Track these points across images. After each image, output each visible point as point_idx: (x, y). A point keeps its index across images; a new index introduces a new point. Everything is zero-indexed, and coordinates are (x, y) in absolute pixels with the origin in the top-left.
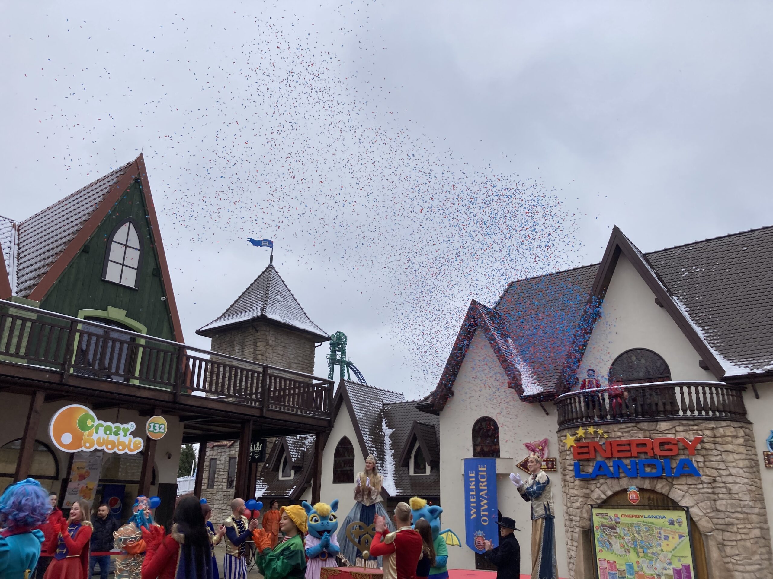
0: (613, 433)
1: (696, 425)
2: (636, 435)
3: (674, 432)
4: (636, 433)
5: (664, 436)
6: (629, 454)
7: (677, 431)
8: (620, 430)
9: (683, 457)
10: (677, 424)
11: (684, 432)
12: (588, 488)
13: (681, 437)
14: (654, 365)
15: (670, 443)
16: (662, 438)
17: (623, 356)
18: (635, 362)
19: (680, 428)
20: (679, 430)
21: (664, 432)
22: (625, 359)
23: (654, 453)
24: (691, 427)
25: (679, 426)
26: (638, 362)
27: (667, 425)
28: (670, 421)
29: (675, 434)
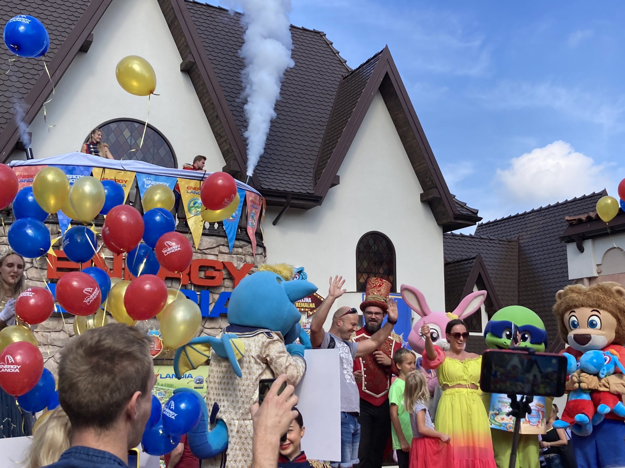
1: (241, 247)
3: (217, 253)
5: (204, 257)
7: (221, 253)
9: (223, 290)
10: (222, 243)
11: (228, 255)
12: (62, 330)
13: (226, 261)
14: (156, 151)
15: (213, 268)
16: (202, 260)
17: (111, 125)
18: (129, 141)
19: (224, 249)
20: (223, 251)
21: (204, 251)
22: (113, 131)
23: (190, 280)
24: (236, 249)
25: (223, 245)
26: (133, 141)
27: (210, 242)
28: (214, 237)
29: (217, 255)
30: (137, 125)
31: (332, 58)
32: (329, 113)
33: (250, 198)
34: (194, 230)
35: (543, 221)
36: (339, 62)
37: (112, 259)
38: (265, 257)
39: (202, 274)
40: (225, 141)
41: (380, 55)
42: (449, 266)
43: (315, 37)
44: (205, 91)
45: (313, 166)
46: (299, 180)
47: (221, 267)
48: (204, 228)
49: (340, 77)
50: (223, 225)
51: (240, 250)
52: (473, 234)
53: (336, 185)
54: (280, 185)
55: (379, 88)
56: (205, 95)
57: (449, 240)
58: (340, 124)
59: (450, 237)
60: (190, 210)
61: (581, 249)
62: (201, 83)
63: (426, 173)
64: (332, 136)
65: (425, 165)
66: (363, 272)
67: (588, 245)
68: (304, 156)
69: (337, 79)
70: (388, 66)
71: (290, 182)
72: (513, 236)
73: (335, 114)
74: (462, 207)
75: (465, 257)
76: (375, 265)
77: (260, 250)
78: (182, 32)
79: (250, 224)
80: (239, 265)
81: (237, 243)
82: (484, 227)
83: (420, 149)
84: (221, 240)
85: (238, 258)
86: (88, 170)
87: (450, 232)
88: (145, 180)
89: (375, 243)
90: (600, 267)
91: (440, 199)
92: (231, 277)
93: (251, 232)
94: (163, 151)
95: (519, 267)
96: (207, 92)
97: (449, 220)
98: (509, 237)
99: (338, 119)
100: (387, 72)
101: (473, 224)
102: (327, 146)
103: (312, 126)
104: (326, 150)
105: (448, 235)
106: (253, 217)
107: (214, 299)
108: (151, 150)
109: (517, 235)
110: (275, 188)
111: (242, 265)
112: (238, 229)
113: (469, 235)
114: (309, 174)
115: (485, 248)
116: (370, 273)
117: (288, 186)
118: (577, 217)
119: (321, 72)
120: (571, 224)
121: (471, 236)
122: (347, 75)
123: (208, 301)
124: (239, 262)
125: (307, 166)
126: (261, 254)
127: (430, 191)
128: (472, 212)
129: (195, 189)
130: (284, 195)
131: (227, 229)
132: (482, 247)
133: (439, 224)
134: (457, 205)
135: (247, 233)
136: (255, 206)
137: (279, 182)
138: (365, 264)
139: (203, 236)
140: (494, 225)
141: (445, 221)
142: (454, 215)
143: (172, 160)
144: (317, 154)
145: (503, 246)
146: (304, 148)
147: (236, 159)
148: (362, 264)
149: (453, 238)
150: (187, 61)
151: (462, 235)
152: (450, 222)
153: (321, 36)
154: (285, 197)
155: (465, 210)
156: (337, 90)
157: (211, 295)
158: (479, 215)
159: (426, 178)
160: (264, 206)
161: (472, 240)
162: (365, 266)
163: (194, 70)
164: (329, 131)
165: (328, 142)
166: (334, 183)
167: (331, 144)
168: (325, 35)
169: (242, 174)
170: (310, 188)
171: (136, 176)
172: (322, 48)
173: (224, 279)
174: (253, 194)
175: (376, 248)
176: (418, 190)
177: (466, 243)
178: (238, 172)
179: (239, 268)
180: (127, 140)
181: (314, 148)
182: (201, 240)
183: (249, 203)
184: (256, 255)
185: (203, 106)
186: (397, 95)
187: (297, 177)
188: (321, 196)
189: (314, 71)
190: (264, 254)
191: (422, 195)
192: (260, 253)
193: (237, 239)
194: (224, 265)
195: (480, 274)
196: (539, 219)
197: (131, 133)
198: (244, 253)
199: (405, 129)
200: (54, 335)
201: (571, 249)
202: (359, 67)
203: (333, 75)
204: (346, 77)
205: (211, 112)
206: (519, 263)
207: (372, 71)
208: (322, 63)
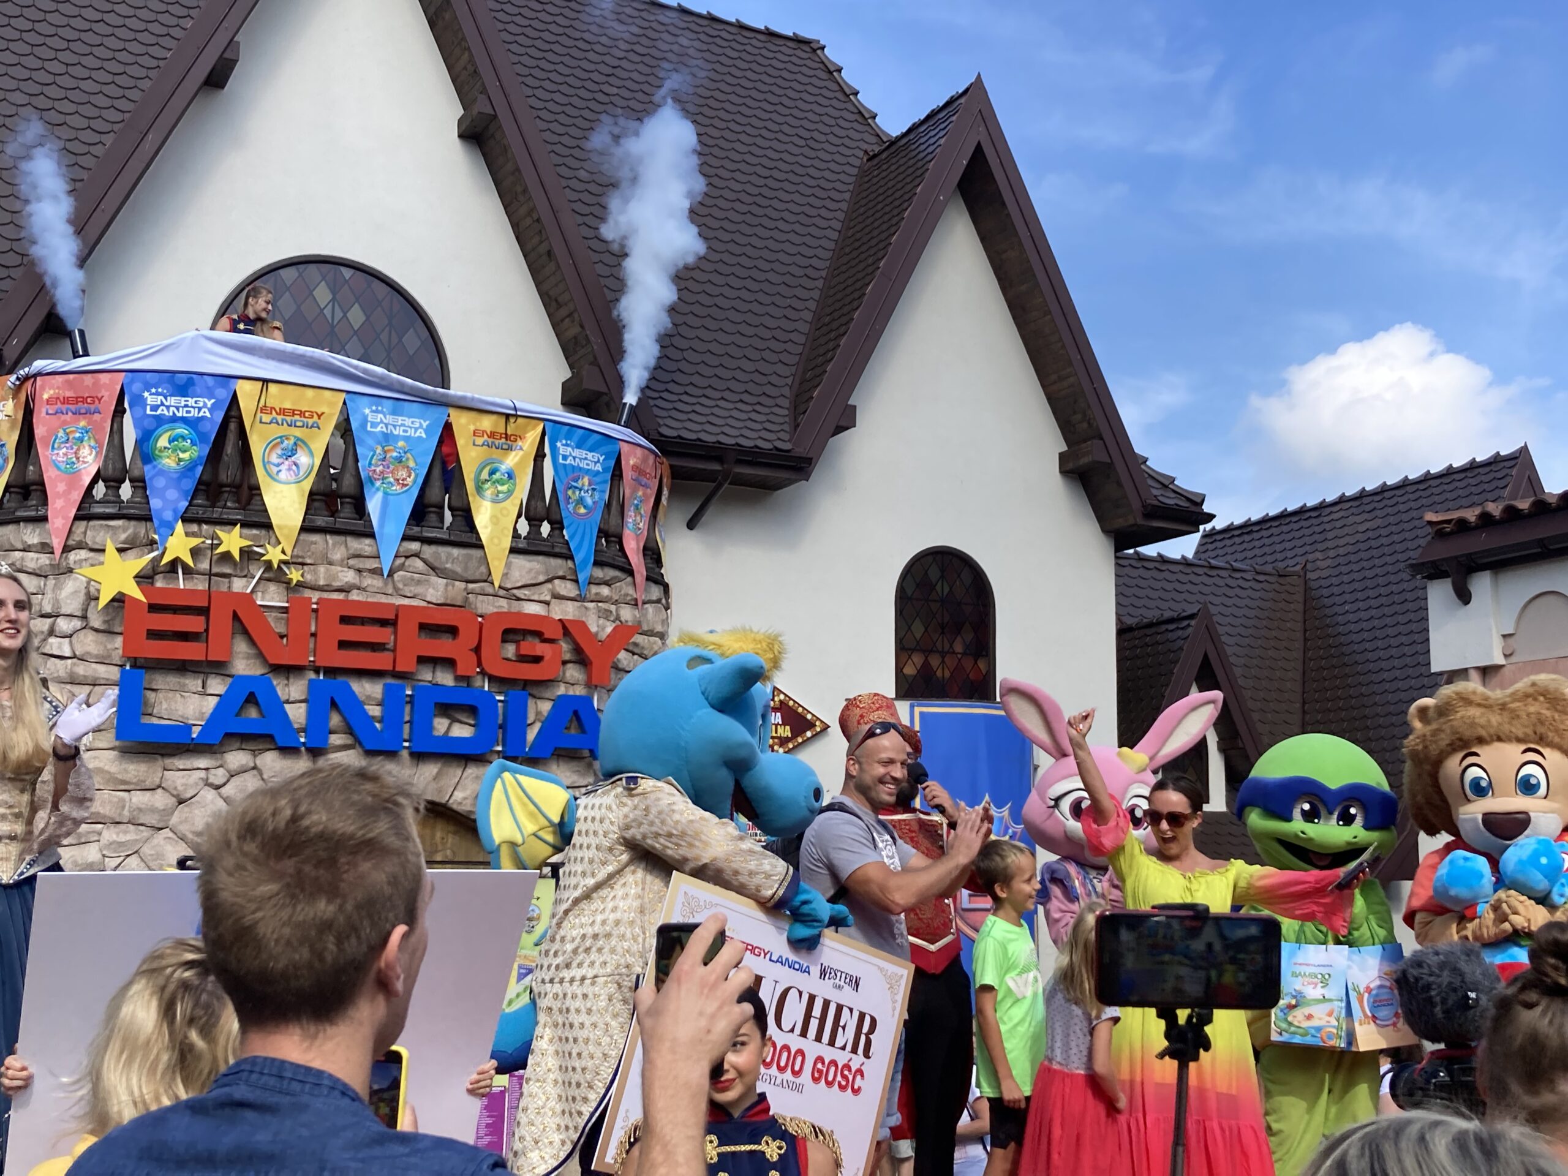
0: (322, 569)
1: (607, 583)
2: (419, 590)
3: (548, 598)
4: (419, 582)
5: (516, 606)
6: (380, 660)
7: (557, 596)
8: (351, 562)
9: (561, 690)
10: (561, 573)
11: (576, 603)
12: (159, 787)
13: (570, 617)
14: (395, 340)
15: (538, 634)
16: (508, 614)
17: (283, 272)
18: (327, 312)
19: (566, 588)
20: (563, 592)
21: (515, 591)
22: (288, 289)
23: (479, 664)
24: (594, 589)
25: (563, 578)
26: (339, 314)
27: (531, 570)
28: (541, 558)
29: (547, 603)
30: (347, 273)
31: (842, 106)
32: (832, 245)
33: (631, 460)
34: (491, 539)
35: (1368, 525)
36: (857, 117)
37: (285, 610)
38: (667, 608)
39: (510, 650)
40: (570, 315)
41: (962, 100)
42: (1128, 636)
43: (799, 53)
44: (519, 189)
45: (789, 381)
46: (754, 416)
47: (557, 633)
48: (516, 535)
49: (861, 154)
50: (562, 528)
51: (605, 591)
52: (1190, 555)
53: (847, 428)
54: (708, 427)
55: (960, 185)
56: (521, 198)
57: (1128, 570)
58: (860, 276)
59: (1133, 563)
60: (479, 490)
61: (1464, 596)
62: (509, 167)
63: (1075, 402)
64: (838, 305)
65: (1072, 380)
66: (913, 650)
67: (1481, 585)
68: (767, 355)
69: (852, 160)
70: (982, 129)
71: (731, 421)
72: (1291, 562)
73: (847, 250)
74: (1165, 486)
75: (1168, 614)
76: (943, 633)
77: (656, 592)
78: (464, 39)
79: (630, 526)
80: (603, 629)
81: (599, 573)
82: (1219, 537)
83: (1061, 339)
84: (558, 565)
85: (599, 610)
86: (225, 386)
87: (1131, 551)
88: (367, 411)
89: (942, 577)
90: (1510, 640)
91: (1110, 466)
92: (581, 659)
93: (632, 547)
94: (413, 340)
95: (1306, 640)
96: (525, 191)
97: (1131, 521)
98: (1281, 565)
99: (853, 263)
100: (979, 144)
101: (1192, 529)
102: (825, 329)
103: (788, 279)
104: (823, 340)
105: (1128, 557)
106: (637, 507)
107: (538, 713)
108: (384, 336)
109: (1302, 560)
110: (693, 436)
111: (609, 629)
112: (599, 538)
113: (1179, 557)
114: (780, 401)
115: (1219, 591)
116: (931, 651)
117: (727, 430)
118: (1455, 515)
119: (811, 143)
120: (1440, 532)
121: (1184, 562)
122: (877, 149)
123: (525, 716)
124: (601, 621)
125: (774, 379)
126: (658, 601)
127: (1084, 445)
128: (1188, 499)
129: (492, 435)
130: (716, 452)
131: (572, 537)
132: (1213, 589)
133: (1106, 531)
134: (1150, 482)
135: (622, 549)
136: (644, 480)
137: (703, 419)
138: (918, 629)
139: (512, 556)
140: (1243, 534)
141: (1120, 523)
142: (1143, 506)
143: (437, 361)
144: (799, 349)
145: (1265, 585)
146: (767, 334)
147: (595, 363)
148: (909, 628)
149: (1139, 565)
150: (475, 112)
151: (1162, 559)
152: (1135, 525)
153: (814, 51)
154: (719, 459)
155: (1173, 495)
156: (851, 187)
157: (531, 703)
158: (1207, 508)
159: (1075, 413)
160: (665, 480)
161: (1188, 570)
162: (918, 636)
163: (493, 136)
164: (832, 292)
165: (827, 319)
166: (843, 423)
167: (835, 325)
168: (823, 48)
169: (612, 399)
170: (782, 435)
171: (345, 403)
172: (814, 81)
173: (564, 663)
174: (639, 451)
175: (946, 590)
176: (1053, 444)
177: (1172, 577)
178: (600, 394)
179: (603, 636)
180: (322, 310)
181: (793, 336)
182: (508, 565)
183: (628, 474)
184: (644, 603)
185: (515, 226)
186: (1003, 204)
187: (749, 408)
188: (809, 456)
189: (796, 140)
190: (664, 601)
191: (1061, 454)
192: (654, 598)
193: (597, 563)
194: (565, 627)
195: (1206, 656)
196: (1358, 519)
197: (334, 293)
198: (616, 597)
199: (1023, 288)
200: (139, 798)
201: (1439, 594)
202: (910, 131)
203: (842, 149)
204: (875, 156)
205: (536, 240)
206: (1305, 631)
207: (942, 141)
208: (816, 118)
